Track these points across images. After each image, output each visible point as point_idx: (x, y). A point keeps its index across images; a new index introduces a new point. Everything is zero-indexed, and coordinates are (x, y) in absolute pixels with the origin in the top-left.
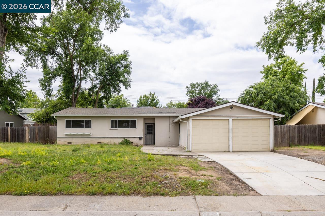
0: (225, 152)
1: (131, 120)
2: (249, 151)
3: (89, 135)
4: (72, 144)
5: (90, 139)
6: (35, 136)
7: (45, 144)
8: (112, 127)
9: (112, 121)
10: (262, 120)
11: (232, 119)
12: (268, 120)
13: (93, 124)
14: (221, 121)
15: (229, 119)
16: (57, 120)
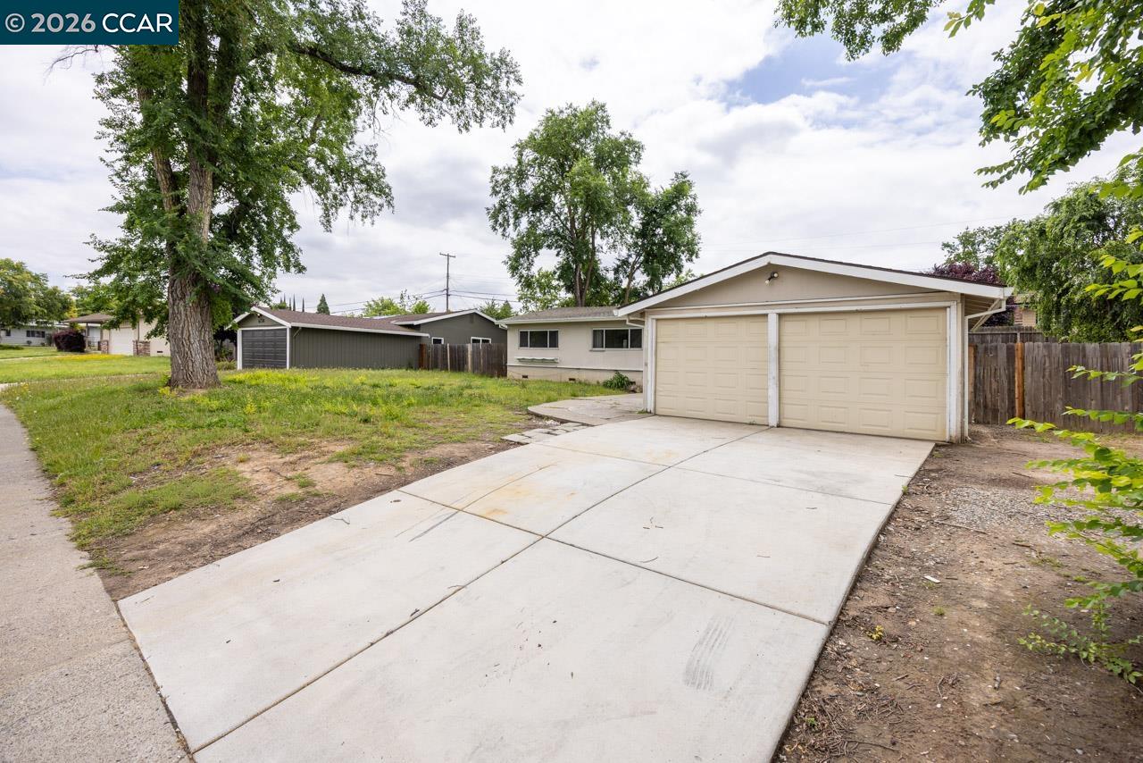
0: (750, 424)
1: (631, 330)
2: (850, 431)
3: (553, 361)
4: (529, 378)
5: (554, 370)
6: (480, 362)
7: (491, 377)
8: (594, 346)
9: (595, 331)
10: (909, 314)
11: (780, 315)
12: (940, 314)
13: (562, 339)
14: (743, 324)
15: (766, 315)
16: (508, 332)
